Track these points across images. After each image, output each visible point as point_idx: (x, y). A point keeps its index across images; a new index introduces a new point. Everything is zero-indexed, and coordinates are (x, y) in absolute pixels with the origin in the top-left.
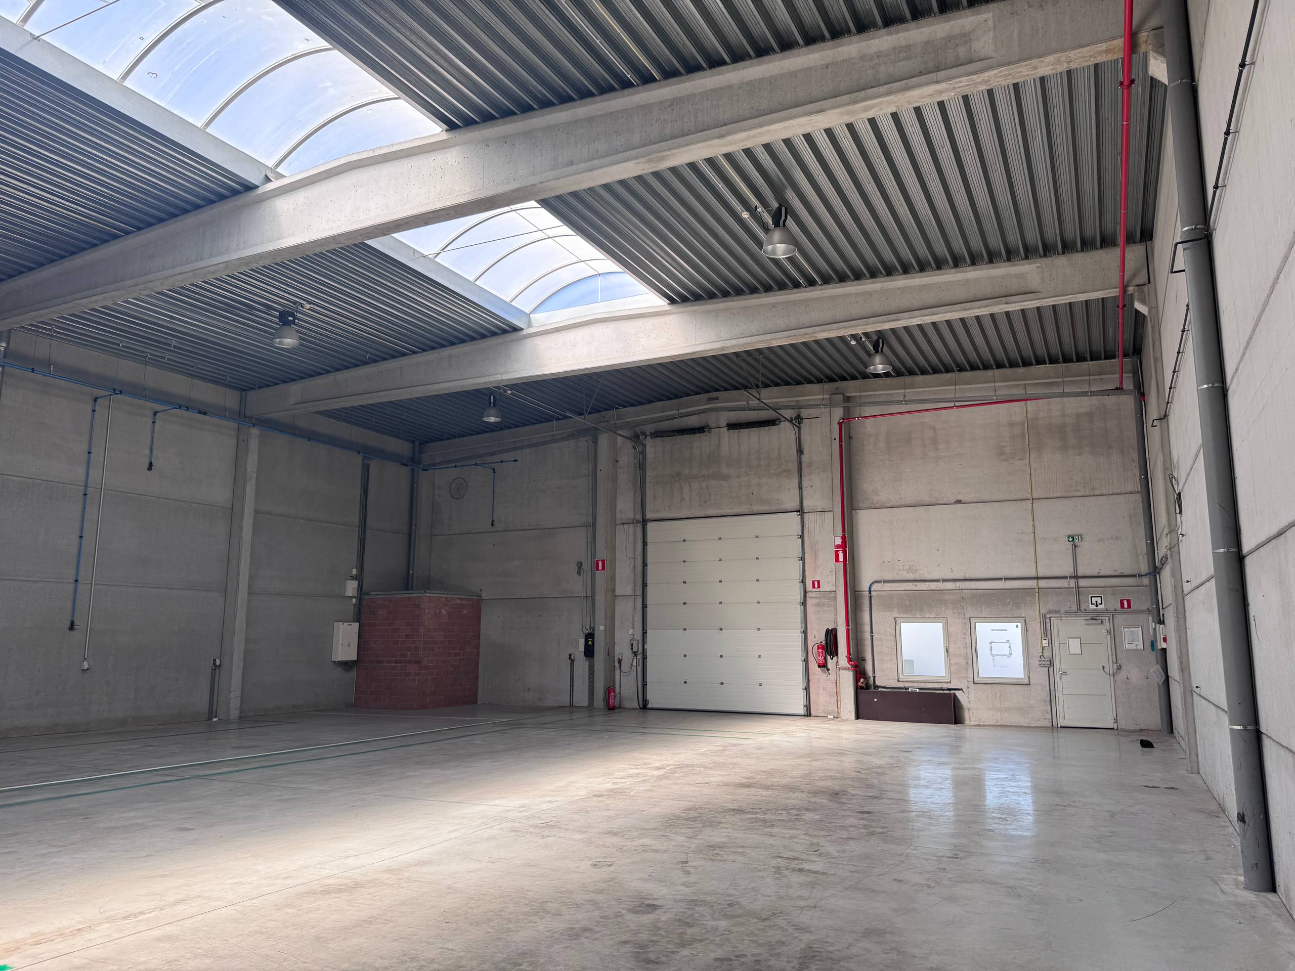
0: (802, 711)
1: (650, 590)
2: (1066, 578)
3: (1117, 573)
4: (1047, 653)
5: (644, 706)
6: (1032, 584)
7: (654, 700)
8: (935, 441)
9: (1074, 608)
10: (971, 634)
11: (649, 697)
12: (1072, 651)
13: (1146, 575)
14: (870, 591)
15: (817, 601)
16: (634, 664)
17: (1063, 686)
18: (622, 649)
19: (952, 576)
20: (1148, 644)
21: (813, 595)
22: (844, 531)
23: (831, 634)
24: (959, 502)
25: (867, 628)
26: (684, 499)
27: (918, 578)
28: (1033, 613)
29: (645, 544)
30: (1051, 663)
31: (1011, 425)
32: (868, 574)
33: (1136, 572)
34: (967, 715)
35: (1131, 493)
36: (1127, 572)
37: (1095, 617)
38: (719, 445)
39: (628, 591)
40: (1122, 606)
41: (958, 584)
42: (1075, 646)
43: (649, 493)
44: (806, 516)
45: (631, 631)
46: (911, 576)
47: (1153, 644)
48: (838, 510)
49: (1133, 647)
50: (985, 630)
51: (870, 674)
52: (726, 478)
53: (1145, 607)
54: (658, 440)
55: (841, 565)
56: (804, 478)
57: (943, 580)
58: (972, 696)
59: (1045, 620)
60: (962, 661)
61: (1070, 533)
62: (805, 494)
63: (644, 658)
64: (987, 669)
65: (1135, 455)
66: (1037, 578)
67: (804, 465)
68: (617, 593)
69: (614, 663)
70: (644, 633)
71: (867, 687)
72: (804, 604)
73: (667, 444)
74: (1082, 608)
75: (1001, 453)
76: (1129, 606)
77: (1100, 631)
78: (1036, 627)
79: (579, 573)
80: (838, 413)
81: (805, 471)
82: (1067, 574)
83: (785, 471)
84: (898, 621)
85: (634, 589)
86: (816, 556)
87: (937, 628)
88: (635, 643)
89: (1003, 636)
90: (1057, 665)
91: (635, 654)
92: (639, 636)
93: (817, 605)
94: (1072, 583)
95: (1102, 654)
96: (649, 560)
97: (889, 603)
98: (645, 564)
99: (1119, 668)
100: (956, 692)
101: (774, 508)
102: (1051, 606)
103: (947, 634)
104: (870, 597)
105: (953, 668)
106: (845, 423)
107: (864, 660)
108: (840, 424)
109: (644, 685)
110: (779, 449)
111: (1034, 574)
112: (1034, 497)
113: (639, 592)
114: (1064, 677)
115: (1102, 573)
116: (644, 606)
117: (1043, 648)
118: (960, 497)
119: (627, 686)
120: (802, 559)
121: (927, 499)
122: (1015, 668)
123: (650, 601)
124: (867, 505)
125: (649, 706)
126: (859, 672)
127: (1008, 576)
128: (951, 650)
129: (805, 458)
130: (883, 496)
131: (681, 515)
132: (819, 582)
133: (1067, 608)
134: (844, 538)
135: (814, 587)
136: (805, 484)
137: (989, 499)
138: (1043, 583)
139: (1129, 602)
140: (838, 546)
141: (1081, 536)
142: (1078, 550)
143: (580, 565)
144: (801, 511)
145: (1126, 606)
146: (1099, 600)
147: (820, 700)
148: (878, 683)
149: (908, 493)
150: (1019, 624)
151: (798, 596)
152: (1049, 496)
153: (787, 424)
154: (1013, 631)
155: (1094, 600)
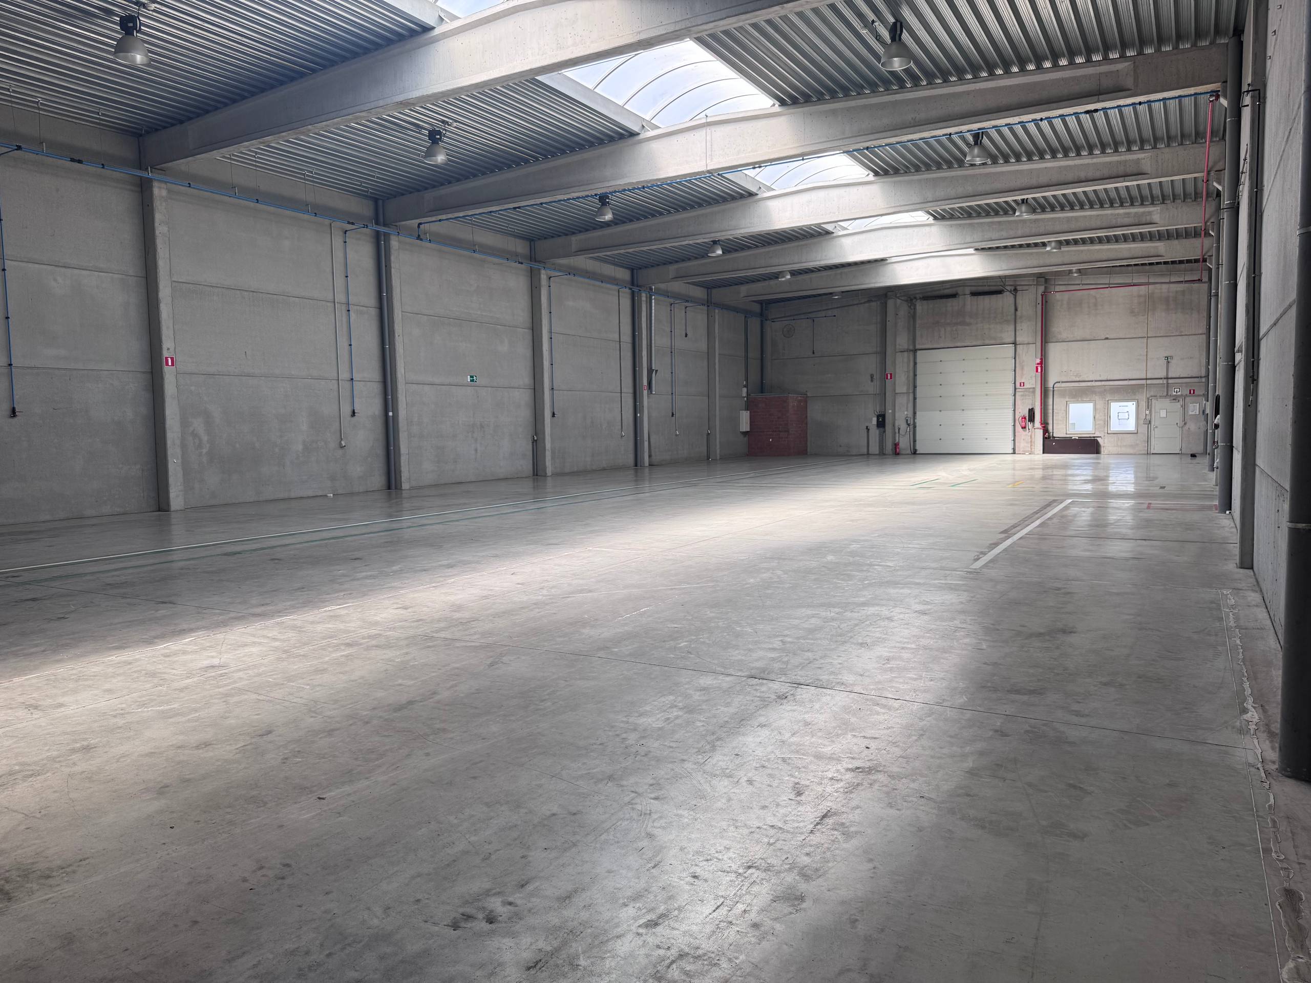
0: (1011, 451)
1: (918, 389)
2: (1162, 379)
3: (1189, 376)
4: (1148, 417)
5: (915, 452)
6: (1144, 382)
7: (920, 449)
8: (1096, 305)
9: (1165, 394)
10: (1108, 409)
11: (917, 448)
12: (1161, 416)
13: (1204, 377)
14: (1053, 387)
15: (1022, 393)
16: (908, 430)
17: (1156, 433)
18: (901, 423)
19: (1101, 379)
20: (1201, 413)
21: (1020, 390)
22: (1042, 355)
23: (1032, 412)
24: (1107, 339)
25: (1051, 407)
26: (941, 337)
27: (1081, 380)
28: (1143, 398)
29: (915, 364)
30: (1150, 422)
31: (1139, 296)
32: (1053, 378)
33: (1199, 376)
34: (1102, 449)
35: (1201, 334)
36: (1194, 376)
37: (1175, 399)
38: (964, 305)
39: (904, 390)
40: (1190, 393)
41: (1103, 383)
42: (1163, 414)
43: (918, 333)
44: (1018, 346)
45: (906, 413)
46: (1078, 379)
47: (1204, 412)
48: (1039, 344)
49: (1193, 413)
50: (1115, 407)
51: (1051, 431)
52: (969, 324)
53: (1202, 394)
54: (925, 302)
55: (1040, 374)
56: (1017, 325)
57: (1095, 381)
58: (1106, 440)
59: (1149, 401)
60: (1102, 422)
61: (1166, 355)
62: (1017, 333)
63: (915, 427)
64: (1115, 426)
65: (1205, 314)
66: (1146, 379)
67: (1018, 317)
68: (897, 392)
69: (896, 431)
70: (915, 413)
71: (1049, 437)
72: (1015, 395)
73: (931, 304)
74: (1169, 394)
75: (1132, 312)
76: (1194, 393)
77: (1178, 405)
78: (1143, 404)
79: (872, 381)
80: (1041, 289)
81: (1018, 321)
82: (1162, 377)
83: (1006, 321)
84: (1068, 403)
85: (908, 389)
86: (1022, 369)
87: (1090, 406)
88: (909, 419)
89: (1126, 409)
90: (1153, 423)
91: (909, 425)
92: (910, 414)
93: (1022, 396)
94: (1165, 381)
95: (1177, 418)
96: (918, 373)
97: (1063, 393)
98: (915, 375)
99: (1185, 424)
100: (1098, 439)
101: (998, 342)
102: (1152, 393)
103: (1095, 409)
104: (1053, 391)
105: (1096, 427)
106: (1044, 295)
107: (1048, 424)
108: (1042, 295)
109: (915, 441)
110: (1003, 308)
111: (1145, 377)
112: (1149, 336)
113: (911, 391)
114: (1156, 429)
115: (1181, 376)
116: (915, 399)
117: (1146, 415)
118: (1107, 336)
119: (904, 443)
120: (1015, 371)
121: (1089, 337)
122: (1131, 426)
123: (918, 395)
124: (1055, 340)
125: (918, 452)
126: (1045, 430)
127: (1131, 378)
128: (1096, 417)
129: (1019, 313)
130: (1064, 335)
131: (939, 346)
132: (1024, 383)
133: (1161, 394)
134: (1041, 359)
135: (1021, 386)
136: (1017, 328)
137: (1124, 337)
138: (1149, 382)
139: (1194, 390)
140: (1038, 364)
141: (1172, 357)
142: (1170, 364)
143: (872, 376)
144: (1015, 343)
145: (1192, 392)
146: (1178, 390)
147: (1021, 445)
148: (1054, 435)
149: (1078, 333)
150: (1134, 403)
151: (1011, 391)
152: (1157, 335)
153: (1008, 293)
154: (1131, 407)
155: (1176, 390)
